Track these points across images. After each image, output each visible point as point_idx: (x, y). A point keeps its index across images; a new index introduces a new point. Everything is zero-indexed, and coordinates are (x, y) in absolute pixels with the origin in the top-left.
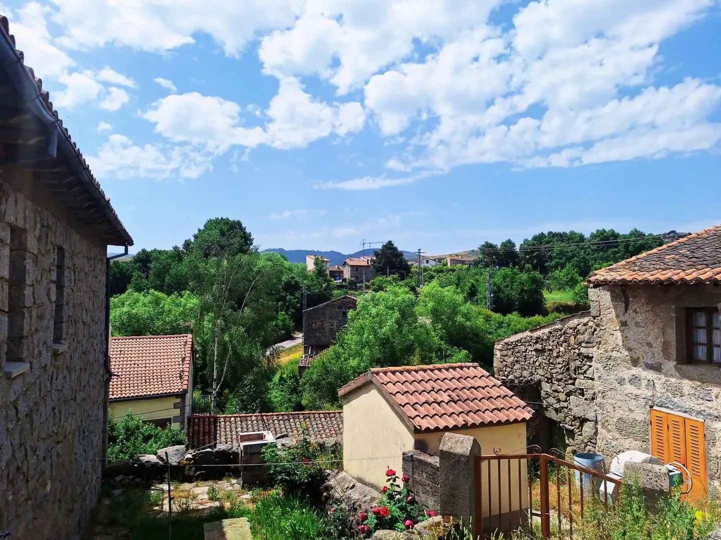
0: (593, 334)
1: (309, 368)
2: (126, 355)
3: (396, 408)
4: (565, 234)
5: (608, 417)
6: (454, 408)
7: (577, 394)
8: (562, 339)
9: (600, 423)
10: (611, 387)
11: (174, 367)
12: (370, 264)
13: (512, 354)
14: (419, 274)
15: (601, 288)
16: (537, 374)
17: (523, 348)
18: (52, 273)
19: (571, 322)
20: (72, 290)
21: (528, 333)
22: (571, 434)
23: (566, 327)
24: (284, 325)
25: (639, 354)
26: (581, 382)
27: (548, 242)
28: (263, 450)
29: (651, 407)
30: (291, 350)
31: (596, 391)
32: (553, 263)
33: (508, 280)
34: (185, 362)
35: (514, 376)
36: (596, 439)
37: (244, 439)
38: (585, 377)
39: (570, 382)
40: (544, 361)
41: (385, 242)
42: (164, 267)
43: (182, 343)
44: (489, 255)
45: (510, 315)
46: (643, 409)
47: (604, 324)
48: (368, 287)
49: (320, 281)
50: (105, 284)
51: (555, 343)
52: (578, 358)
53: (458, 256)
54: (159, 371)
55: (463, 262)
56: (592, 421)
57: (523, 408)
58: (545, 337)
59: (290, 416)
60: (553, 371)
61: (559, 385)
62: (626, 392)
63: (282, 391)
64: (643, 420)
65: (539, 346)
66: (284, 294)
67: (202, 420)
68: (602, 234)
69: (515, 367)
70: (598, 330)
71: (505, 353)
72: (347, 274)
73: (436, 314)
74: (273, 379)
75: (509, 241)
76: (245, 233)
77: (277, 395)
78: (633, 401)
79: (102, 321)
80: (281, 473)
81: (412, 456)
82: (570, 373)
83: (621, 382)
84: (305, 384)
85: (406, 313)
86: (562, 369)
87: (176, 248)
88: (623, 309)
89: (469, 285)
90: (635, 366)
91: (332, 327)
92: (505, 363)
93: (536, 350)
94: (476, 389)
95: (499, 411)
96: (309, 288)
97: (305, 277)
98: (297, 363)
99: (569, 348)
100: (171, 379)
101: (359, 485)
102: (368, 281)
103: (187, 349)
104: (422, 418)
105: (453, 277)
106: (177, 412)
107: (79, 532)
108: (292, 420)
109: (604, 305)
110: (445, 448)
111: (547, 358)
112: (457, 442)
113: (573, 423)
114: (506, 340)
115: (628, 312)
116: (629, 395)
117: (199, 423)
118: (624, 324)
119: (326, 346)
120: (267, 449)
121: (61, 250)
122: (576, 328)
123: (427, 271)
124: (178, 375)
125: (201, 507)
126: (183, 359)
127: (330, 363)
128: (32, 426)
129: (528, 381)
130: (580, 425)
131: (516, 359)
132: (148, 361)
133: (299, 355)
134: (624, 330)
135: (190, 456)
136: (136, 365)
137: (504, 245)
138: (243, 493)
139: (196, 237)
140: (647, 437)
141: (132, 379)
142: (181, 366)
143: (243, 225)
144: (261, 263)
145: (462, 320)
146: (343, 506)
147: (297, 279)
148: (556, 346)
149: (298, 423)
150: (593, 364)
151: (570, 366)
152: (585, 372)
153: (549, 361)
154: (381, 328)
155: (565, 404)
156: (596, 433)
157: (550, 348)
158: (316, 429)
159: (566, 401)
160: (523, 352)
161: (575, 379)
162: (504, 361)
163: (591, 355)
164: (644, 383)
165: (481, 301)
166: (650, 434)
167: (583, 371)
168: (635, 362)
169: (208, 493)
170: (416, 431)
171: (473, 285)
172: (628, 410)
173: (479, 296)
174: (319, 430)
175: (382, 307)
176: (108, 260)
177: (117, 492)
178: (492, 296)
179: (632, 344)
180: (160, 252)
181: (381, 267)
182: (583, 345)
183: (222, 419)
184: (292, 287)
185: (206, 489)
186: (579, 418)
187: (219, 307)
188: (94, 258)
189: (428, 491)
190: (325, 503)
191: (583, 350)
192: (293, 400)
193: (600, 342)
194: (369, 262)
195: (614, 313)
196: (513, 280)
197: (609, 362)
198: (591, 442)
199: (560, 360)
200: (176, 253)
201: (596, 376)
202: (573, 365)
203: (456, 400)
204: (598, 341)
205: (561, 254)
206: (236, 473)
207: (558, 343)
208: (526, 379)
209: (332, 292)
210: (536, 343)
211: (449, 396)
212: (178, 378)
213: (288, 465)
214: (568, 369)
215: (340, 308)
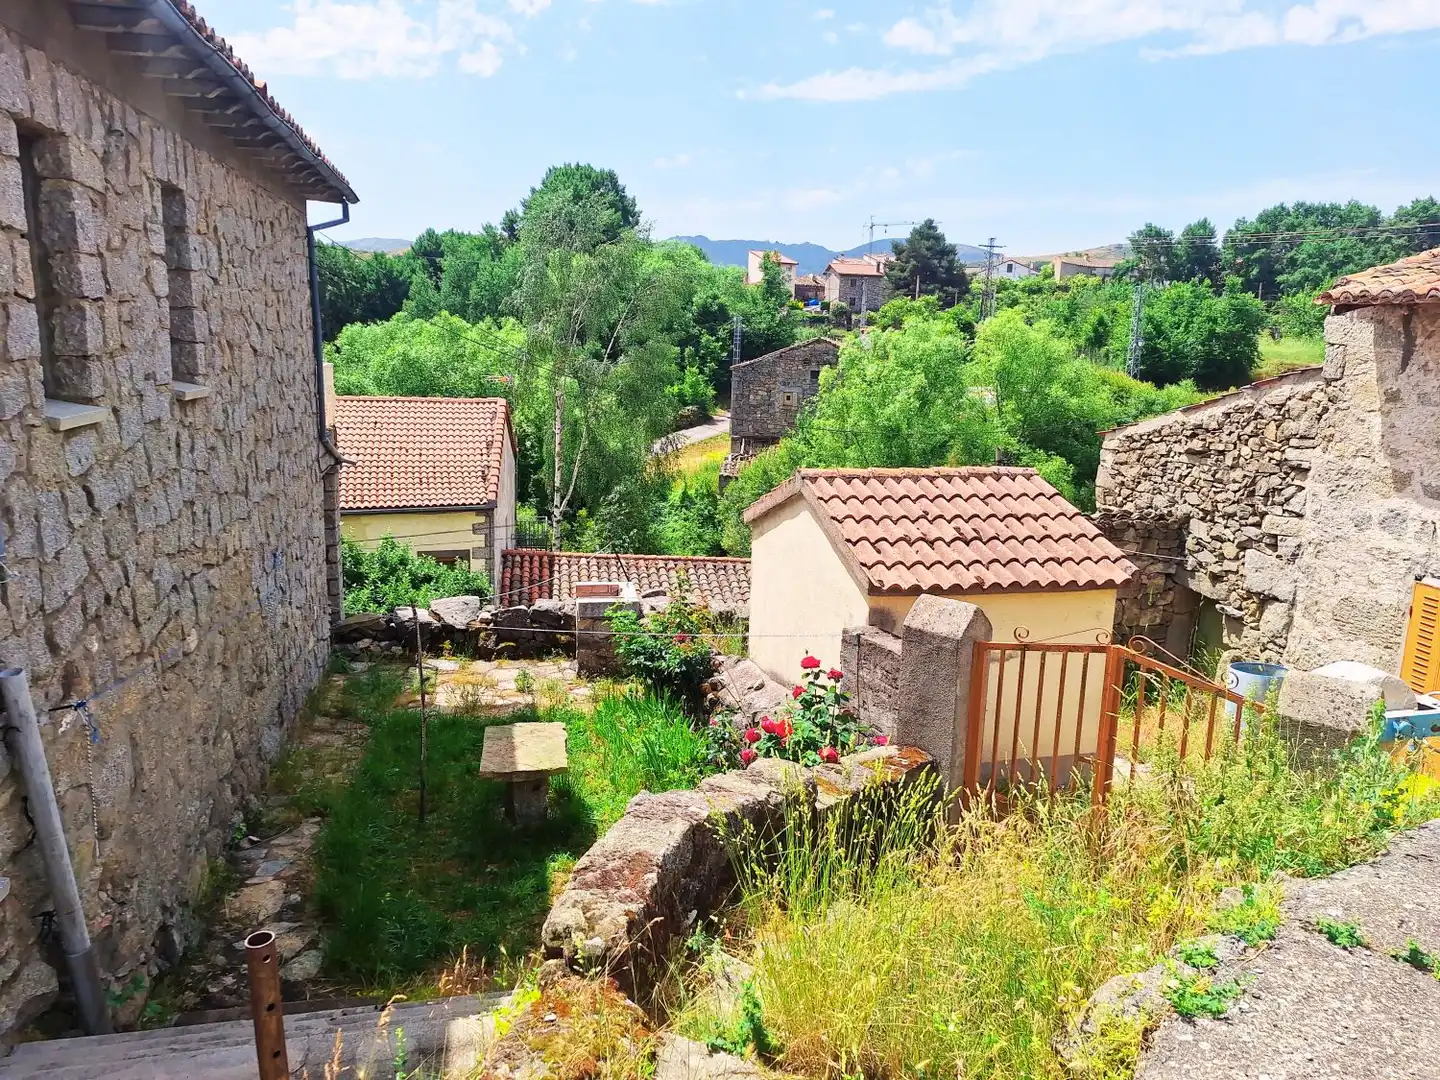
0: (1319, 420)
1: (737, 478)
2: (384, 431)
3: (840, 546)
4: (1334, 208)
5: (1320, 596)
6: (960, 553)
7: (1263, 545)
8: (1248, 430)
9: (1299, 606)
10: (1339, 533)
11: (472, 457)
12: (882, 271)
13: (1138, 460)
14: (986, 294)
15: (1355, 313)
16: (1185, 502)
17: (1162, 448)
18: (153, 238)
19: (1275, 392)
20: (215, 280)
21: (1178, 416)
22: (1237, 623)
23: (1262, 402)
24: (695, 394)
25: (1413, 465)
26: (1274, 522)
27: (1292, 227)
28: (608, 612)
29: (1418, 579)
30: (705, 444)
31: (1304, 540)
32: (1297, 276)
33: (1182, 311)
34: (493, 451)
35: (1136, 505)
36: (1286, 639)
37: (583, 591)
38: (1284, 511)
39: (1252, 520)
40: (1203, 476)
41: (919, 222)
42: (466, 269)
43: (488, 415)
44: (1153, 252)
45: (1173, 388)
46: (1400, 583)
47: (1347, 398)
48: (870, 322)
49: (772, 306)
50: (306, 279)
51: (1234, 437)
52: (1277, 469)
53: (1081, 255)
54: (445, 464)
55: (1090, 271)
56: (1285, 601)
57: (1114, 562)
58: (1214, 425)
59: (690, 564)
60: (1219, 497)
61: (1226, 527)
62: (1369, 545)
63: (686, 520)
64: (1395, 604)
65: (1196, 444)
66: (695, 331)
67: (527, 558)
68: (1425, 209)
69: (1139, 488)
70: (1332, 410)
71: (1123, 457)
72: (833, 294)
73: (1006, 381)
74: (670, 497)
75: (1204, 225)
76: (623, 198)
77: (677, 526)
78: (1380, 564)
79: (306, 353)
80: (637, 654)
81: (859, 636)
82: (1254, 500)
83: (1361, 524)
84: (727, 509)
85: (941, 377)
86: (1238, 494)
87: (488, 228)
88: (1397, 364)
89: (1093, 319)
90: (1399, 490)
91: (788, 402)
92: (1120, 479)
93: (1190, 452)
94: (1019, 519)
95: (1060, 564)
96: (747, 319)
97: (741, 296)
98: (718, 468)
99: (1263, 449)
100: (467, 479)
101: (771, 685)
102: (876, 310)
103: (495, 426)
104: (889, 568)
105: (1061, 303)
106: (479, 540)
107: (282, 723)
108: (692, 571)
109: (1355, 354)
110: (916, 624)
111: (1209, 470)
112: (941, 612)
113: (1244, 603)
114: (1130, 431)
115: (1407, 370)
116: (1374, 552)
117: (522, 563)
118: (1392, 397)
119: (774, 440)
120: (615, 611)
121: (171, 193)
122: (1283, 405)
123: (1006, 289)
124: (480, 473)
125: (500, 702)
126: (489, 445)
127: (778, 470)
128: (135, 528)
129: (1162, 517)
130: (1258, 608)
131: (1145, 470)
132: (424, 445)
133: (722, 453)
134: (1389, 412)
135: (487, 616)
136: (404, 451)
137: (1190, 231)
138: (578, 686)
139: (527, 206)
140: (1398, 640)
141: (395, 475)
142: (485, 457)
143: (621, 182)
144: (650, 264)
145: (1061, 393)
146: (737, 718)
147: (723, 299)
148: (1235, 444)
149: (703, 577)
150: (1308, 483)
151: (1257, 487)
152: (1287, 500)
153: (1213, 476)
154: (883, 405)
155: (1233, 566)
156: (1288, 626)
157: (1221, 447)
158: (736, 590)
159: (1237, 558)
160: (1162, 456)
161: (1263, 515)
162: (1120, 473)
163: (1305, 465)
164: (1413, 527)
165: (1116, 356)
166: (1404, 634)
167: (1282, 499)
168: (1401, 481)
169: (516, 681)
170: (874, 590)
171: (1101, 322)
172: (1366, 582)
173: (1113, 345)
174: (742, 591)
175: (891, 363)
176: (309, 231)
177: (359, 666)
178: (1140, 344)
179: (1404, 443)
180: (460, 237)
181: (905, 278)
182: (1294, 442)
183: (564, 560)
184: (712, 317)
185: (515, 673)
186: (1258, 594)
187: (565, 350)
188: (272, 224)
189: (884, 702)
190: (709, 713)
191: (1291, 455)
192: (707, 537)
193: (1332, 436)
194: (881, 266)
195: (1375, 372)
196: (1192, 312)
197: (1342, 481)
198: (1275, 644)
199: (1237, 474)
200: (489, 239)
201: (1308, 512)
202: (1263, 486)
203: (969, 538)
204: (1328, 434)
205: (1321, 255)
206: (569, 650)
207: (1239, 437)
208: (1158, 512)
209: (795, 330)
210: (1194, 436)
211: (957, 529)
212: (480, 479)
213: (650, 642)
214: (1252, 494)
215: (806, 362)
